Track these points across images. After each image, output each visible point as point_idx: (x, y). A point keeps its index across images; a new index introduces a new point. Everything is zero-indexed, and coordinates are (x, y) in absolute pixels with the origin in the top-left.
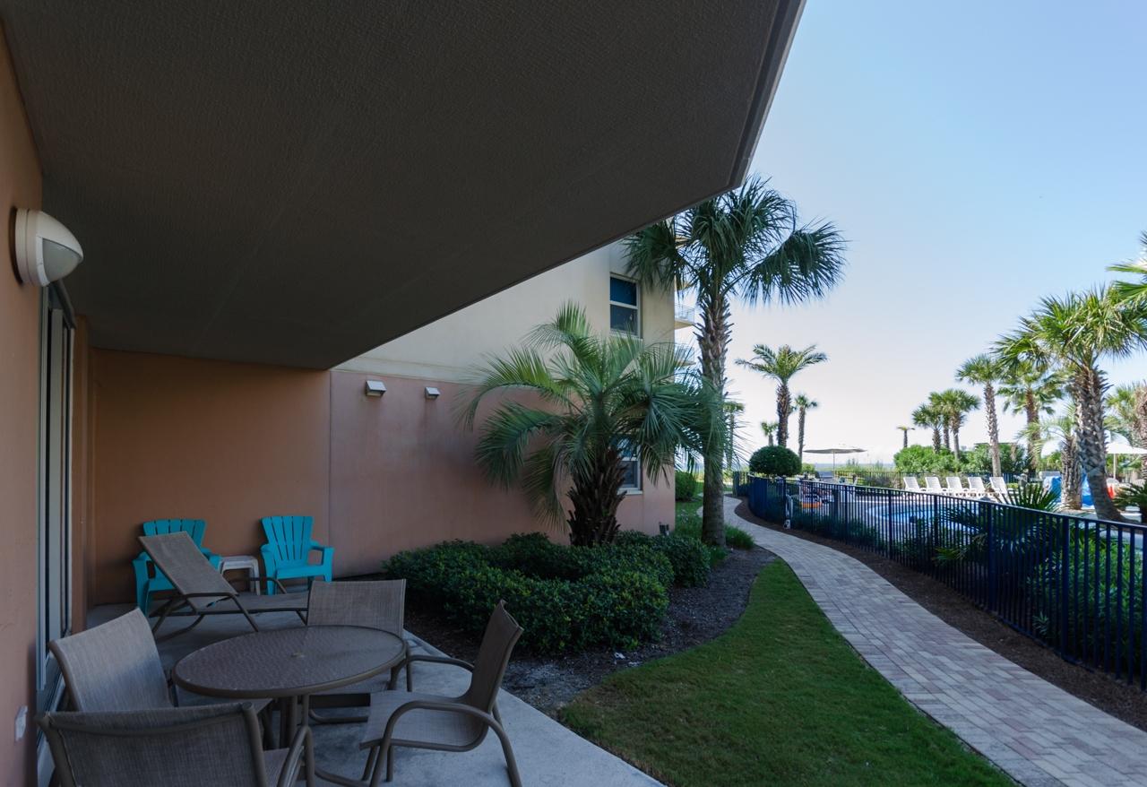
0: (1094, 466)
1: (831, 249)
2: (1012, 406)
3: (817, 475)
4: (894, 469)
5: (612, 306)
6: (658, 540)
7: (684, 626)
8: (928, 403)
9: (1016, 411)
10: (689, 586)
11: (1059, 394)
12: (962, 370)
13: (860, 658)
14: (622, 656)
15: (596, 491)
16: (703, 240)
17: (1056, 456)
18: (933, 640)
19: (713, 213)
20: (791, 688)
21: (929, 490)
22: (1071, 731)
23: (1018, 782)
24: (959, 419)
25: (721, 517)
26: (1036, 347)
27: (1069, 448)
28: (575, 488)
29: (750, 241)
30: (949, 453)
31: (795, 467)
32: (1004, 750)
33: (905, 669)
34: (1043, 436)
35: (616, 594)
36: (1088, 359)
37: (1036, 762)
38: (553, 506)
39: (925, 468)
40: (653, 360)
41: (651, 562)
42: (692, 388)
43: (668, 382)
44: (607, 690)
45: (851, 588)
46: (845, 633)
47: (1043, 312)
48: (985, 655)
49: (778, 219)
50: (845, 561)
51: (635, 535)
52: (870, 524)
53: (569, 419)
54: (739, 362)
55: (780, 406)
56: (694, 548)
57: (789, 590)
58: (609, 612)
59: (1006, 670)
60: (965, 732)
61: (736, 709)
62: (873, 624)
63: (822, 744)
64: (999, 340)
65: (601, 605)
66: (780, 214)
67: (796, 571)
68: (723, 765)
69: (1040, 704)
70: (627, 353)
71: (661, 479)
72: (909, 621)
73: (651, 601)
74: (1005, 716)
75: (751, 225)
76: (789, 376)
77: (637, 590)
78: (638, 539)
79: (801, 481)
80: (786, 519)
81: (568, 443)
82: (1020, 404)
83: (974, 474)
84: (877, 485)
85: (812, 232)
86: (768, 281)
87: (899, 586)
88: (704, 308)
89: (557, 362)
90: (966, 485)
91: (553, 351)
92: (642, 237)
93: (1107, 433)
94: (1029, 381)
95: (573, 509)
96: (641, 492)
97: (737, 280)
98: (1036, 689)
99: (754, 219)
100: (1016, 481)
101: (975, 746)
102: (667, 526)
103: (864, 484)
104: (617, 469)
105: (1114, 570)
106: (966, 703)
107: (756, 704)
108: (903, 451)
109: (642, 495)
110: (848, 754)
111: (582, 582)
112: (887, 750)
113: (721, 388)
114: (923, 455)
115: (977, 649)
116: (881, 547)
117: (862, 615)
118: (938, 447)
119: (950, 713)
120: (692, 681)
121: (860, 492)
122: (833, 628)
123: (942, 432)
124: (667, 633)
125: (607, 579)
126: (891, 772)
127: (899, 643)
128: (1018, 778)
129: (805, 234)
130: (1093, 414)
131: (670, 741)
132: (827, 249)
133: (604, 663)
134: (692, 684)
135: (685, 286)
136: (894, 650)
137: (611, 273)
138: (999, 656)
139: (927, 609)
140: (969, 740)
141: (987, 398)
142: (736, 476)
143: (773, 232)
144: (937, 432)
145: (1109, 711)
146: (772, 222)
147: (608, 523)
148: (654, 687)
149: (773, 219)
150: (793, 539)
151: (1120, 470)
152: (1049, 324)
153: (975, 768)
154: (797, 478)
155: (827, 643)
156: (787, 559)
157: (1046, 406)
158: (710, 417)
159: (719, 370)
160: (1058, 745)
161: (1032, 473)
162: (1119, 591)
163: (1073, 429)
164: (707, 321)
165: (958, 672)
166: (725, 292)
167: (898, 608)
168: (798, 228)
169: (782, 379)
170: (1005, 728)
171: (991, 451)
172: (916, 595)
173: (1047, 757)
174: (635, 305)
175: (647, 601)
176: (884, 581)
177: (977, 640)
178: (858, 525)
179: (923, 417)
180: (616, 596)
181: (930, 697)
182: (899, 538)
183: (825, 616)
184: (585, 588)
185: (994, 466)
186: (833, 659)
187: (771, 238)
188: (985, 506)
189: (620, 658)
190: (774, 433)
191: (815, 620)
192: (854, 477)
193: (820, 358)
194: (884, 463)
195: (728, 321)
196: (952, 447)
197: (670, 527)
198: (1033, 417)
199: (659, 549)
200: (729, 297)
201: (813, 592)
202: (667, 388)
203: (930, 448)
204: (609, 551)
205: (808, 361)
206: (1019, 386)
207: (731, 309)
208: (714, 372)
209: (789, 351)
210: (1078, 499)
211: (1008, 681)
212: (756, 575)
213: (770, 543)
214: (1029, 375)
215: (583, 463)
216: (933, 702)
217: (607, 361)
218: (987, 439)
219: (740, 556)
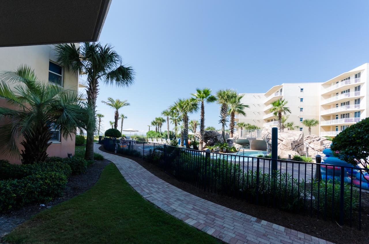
0: (186, 137)
1: (131, 74)
2: (172, 122)
3: (126, 137)
4: (146, 136)
5: (49, 72)
6: (66, 159)
7: (74, 189)
8: (155, 120)
9: (173, 123)
10: (78, 174)
11: (181, 121)
12: (163, 113)
13: (133, 189)
14: (43, 205)
15: (37, 142)
16: (90, 59)
17: (180, 134)
18: (151, 180)
19: (94, 51)
20: (111, 202)
21: (154, 142)
22: (178, 197)
23: (167, 212)
24: (161, 124)
25: (92, 150)
26: (177, 109)
27: (182, 133)
28: (26, 141)
29: (106, 64)
30: (159, 133)
31: (119, 135)
32: (164, 205)
33: (144, 189)
34: (178, 130)
35: (42, 181)
36: (186, 113)
37: (171, 206)
38: (13, 148)
39: (153, 136)
40: (66, 95)
41: (61, 168)
42: (82, 107)
43: (72, 104)
44: (33, 220)
45: (132, 169)
46: (129, 182)
47: (179, 101)
48: (163, 182)
49: (116, 60)
50: (131, 162)
51: (56, 158)
52: (139, 151)
53: (22, 113)
54: (103, 102)
55: (115, 117)
56: (81, 161)
57: (114, 172)
58: (38, 189)
59: (166, 185)
60: (156, 203)
61: (91, 214)
62: (137, 179)
63: (119, 217)
64: (170, 106)
65: (34, 187)
66: (116, 59)
67: (117, 166)
68: (83, 235)
69: (173, 192)
70: (55, 91)
71: (69, 138)
72: (146, 176)
73: (59, 182)
74: (165, 197)
75: (107, 59)
76: (119, 108)
77: (53, 179)
78: (57, 159)
79: (121, 139)
80: (115, 150)
81: (21, 122)
82: (174, 122)
83: (164, 138)
84: (142, 141)
85: (126, 67)
86: (112, 78)
87: (145, 167)
88: (89, 82)
89: (18, 89)
90: (162, 141)
91: (16, 84)
92: (65, 51)
93: (189, 130)
94: (176, 117)
95: (24, 149)
96: (60, 142)
97: (102, 75)
98: (172, 189)
99: (108, 58)
100: (172, 140)
101: (158, 206)
102: (71, 154)
103: (139, 140)
104: (48, 134)
105: (187, 159)
106: (157, 195)
107: (98, 210)
108: (149, 132)
109: (61, 143)
110: (126, 218)
111: (25, 179)
112: (137, 213)
113: (94, 109)
114: (153, 133)
115: (161, 181)
116: (141, 157)
117: (134, 176)
118: (157, 131)
119: (154, 199)
120: (75, 208)
121: (137, 142)
122: (126, 181)
123: (158, 128)
124: (66, 192)
125: (38, 176)
126: (138, 219)
127: (143, 183)
128: (167, 211)
129: (124, 67)
130: (186, 126)
131: (62, 233)
132: (130, 73)
133: (34, 210)
134: (74, 209)
135: (82, 73)
136: (142, 185)
137: (50, 60)
138: (166, 182)
139: (151, 172)
140: (157, 205)
141: (167, 120)
142: (100, 137)
143: (114, 64)
144: (156, 127)
145: (185, 191)
146: (114, 61)
147: (42, 154)
148: (57, 214)
149: (114, 60)
150: (117, 156)
151: (191, 138)
152: (180, 104)
153: (158, 212)
154: (120, 138)
155: (124, 186)
156: (114, 162)
157: (179, 123)
158: (88, 118)
159: (94, 103)
160: (175, 201)
161: (175, 138)
162: (188, 164)
163: (183, 128)
164: (90, 86)
165: (156, 188)
166: (98, 78)
167: (144, 173)
168: (122, 65)
169: (117, 109)
170: (165, 200)
171: (168, 133)
172: (148, 169)
173: (173, 205)
174: (61, 74)
175: (58, 182)
176: (141, 166)
177: (161, 179)
178: (135, 151)
179: (154, 123)
180: (42, 182)
181: (149, 196)
182: (145, 154)
183: (124, 178)
184: (26, 181)
185: (168, 136)
186: (125, 191)
187: (114, 65)
188: (165, 146)
189: (43, 206)
190: (114, 124)
191: (121, 180)
192: (136, 138)
193: (128, 104)
194: (144, 135)
195: (98, 88)
196: (160, 132)
197: (72, 155)
198: (176, 125)
199: (66, 163)
200: (99, 80)
201: (121, 171)
202: (71, 106)
203: (155, 131)
204: (42, 165)
205: (125, 105)
206: (174, 118)
207: (99, 84)
208: (92, 103)
209: (119, 101)
210: (183, 144)
211: (167, 188)
212: (104, 168)
213: (109, 158)
214: (176, 115)
215: (29, 130)
216: (150, 197)
217: (45, 93)
218: (167, 130)
219: (99, 163)
